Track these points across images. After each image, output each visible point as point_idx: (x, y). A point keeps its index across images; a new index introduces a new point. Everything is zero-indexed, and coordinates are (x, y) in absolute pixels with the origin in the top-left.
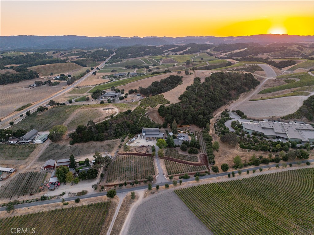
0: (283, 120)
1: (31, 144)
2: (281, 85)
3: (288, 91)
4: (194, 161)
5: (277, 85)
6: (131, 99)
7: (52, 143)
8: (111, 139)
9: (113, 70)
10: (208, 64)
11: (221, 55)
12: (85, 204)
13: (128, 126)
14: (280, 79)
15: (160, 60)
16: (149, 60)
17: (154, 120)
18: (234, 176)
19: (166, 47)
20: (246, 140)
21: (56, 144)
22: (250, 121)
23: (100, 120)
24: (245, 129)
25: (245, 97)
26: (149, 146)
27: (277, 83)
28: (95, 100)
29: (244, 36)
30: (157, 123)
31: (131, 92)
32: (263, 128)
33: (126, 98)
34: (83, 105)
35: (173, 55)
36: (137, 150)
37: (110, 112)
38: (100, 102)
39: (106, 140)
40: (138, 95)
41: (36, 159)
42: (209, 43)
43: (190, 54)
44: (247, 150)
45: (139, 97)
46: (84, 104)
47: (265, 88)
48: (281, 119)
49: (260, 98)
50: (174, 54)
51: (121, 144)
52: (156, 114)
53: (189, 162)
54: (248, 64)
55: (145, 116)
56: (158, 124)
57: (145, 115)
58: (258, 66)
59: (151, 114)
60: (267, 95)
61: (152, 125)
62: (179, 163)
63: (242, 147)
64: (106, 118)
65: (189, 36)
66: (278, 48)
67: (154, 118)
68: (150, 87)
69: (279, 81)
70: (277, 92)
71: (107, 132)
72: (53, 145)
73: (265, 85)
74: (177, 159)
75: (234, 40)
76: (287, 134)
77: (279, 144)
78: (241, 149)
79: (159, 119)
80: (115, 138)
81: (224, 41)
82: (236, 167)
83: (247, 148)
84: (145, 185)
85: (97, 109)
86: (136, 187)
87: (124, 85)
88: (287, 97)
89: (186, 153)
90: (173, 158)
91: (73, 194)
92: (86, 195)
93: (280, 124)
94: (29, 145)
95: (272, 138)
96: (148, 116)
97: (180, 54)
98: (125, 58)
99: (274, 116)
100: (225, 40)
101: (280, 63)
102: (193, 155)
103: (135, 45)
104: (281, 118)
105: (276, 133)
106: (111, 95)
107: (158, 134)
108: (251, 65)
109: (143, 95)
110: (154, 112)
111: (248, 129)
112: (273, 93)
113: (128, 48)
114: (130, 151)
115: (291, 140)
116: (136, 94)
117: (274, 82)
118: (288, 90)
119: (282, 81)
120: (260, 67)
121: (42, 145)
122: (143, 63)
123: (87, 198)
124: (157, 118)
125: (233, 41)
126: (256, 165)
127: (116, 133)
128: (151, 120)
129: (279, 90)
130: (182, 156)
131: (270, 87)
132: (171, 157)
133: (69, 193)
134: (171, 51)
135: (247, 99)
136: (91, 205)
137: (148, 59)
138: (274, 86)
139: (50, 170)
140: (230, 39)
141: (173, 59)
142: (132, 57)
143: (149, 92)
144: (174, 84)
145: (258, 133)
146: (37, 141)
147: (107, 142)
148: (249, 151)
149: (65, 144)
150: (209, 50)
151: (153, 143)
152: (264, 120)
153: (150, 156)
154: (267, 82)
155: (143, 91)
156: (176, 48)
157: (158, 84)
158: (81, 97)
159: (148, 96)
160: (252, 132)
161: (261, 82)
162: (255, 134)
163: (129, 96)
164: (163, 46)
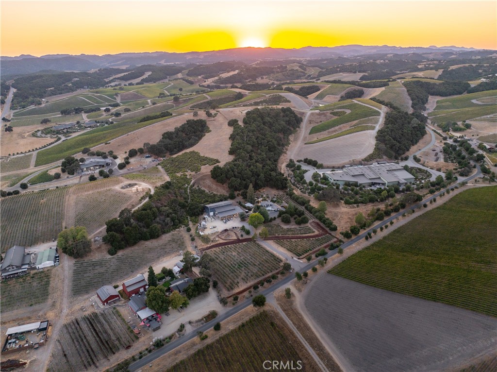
0: (366, 162)
1: (33, 272)
2: (329, 119)
3: (346, 127)
4: (310, 233)
5: (324, 120)
6: (139, 166)
7: (75, 260)
8: (170, 232)
9: (45, 120)
10: (209, 98)
11: (205, 82)
12: (231, 327)
13: (183, 206)
14: (325, 112)
15: (115, 96)
16: (96, 96)
17: (212, 191)
18: (371, 237)
19: (103, 72)
20: (345, 194)
21: (86, 259)
22: (331, 170)
23: (133, 205)
24: (334, 180)
25: (296, 139)
26: (233, 228)
27: (323, 118)
28: (72, 176)
29: (213, 51)
30: (219, 194)
31: (133, 153)
32: (353, 176)
33: (129, 165)
34: (57, 187)
35: (125, 85)
36: (223, 237)
37: (139, 190)
38: (85, 178)
39: (163, 234)
40: (147, 157)
41: (66, 294)
42: (165, 62)
43: (154, 82)
44: (355, 205)
45: (150, 160)
46: (58, 185)
47: (312, 125)
48: (363, 162)
49: (316, 139)
50: (127, 84)
51: (191, 236)
52: (209, 182)
53: (304, 235)
54: (267, 95)
55: (194, 188)
56: (221, 195)
57: (193, 185)
58: (281, 96)
59: (201, 182)
60: (322, 134)
61: (214, 199)
62: (296, 240)
63: (347, 203)
64: (140, 200)
65: (125, 52)
66: (275, 68)
67: (209, 187)
68: (160, 141)
69: (325, 115)
70: (333, 129)
71: (158, 223)
72: (82, 263)
73: (310, 122)
74: (288, 235)
75: (202, 57)
76: (381, 178)
77: (385, 191)
78: (347, 205)
79: (219, 188)
80: (174, 229)
81: (188, 59)
82: (363, 226)
83: (355, 203)
84: (284, 278)
85: (109, 190)
86: (275, 283)
87: (106, 144)
88: (352, 134)
89: (292, 225)
90: (280, 235)
91: (197, 322)
92: (218, 316)
93: (368, 168)
94: (32, 276)
95: (368, 186)
96: (198, 187)
97: (137, 84)
98: (42, 95)
99: (354, 159)
100: (189, 57)
101: (300, 89)
102: (302, 226)
103: (40, 71)
104: (363, 160)
105: (370, 179)
106: (98, 162)
107: (235, 209)
108: (272, 95)
109: (154, 156)
110: (205, 179)
111: (338, 180)
112: (328, 131)
113: (36, 77)
114: (212, 241)
115: (389, 184)
116: (141, 155)
117: (319, 117)
118: (344, 125)
119: (329, 114)
120: (284, 97)
121: (58, 268)
122: (90, 104)
123: (226, 319)
124: (214, 187)
125: (200, 59)
126: (381, 220)
127: (173, 220)
128: (207, 191)
129: (334, 126)
130: (289, 230)
131: (317, 123)
132: (277, 235)
133: (190, 323)
134: (118, 78)
135: (299, 143)
136: (243, 325)
137: (94, 96)
138: (321, 122)
139: (115, 303)
140: (196, 57)
141: (137, 92)
142: (54, 93)
143: (164, 149)
144: (198, 133)
145: (351, 183)
146: (43, 264)
147: (166, 238)
148: (358, 206)
149: (100, 255)
150: (180, 75)
151: (235, 223)
152: (346, 166)
153: (251, 241)
154: (310, 117)
155: (155, 150)
156: (127, 73)
157: (174, 136)
158: (36, 174)
159: (165, 157)
160: (343, 183)
161: (303, 118)
162: (347, 184)
163: (132, 160)
164: (98, 72)
